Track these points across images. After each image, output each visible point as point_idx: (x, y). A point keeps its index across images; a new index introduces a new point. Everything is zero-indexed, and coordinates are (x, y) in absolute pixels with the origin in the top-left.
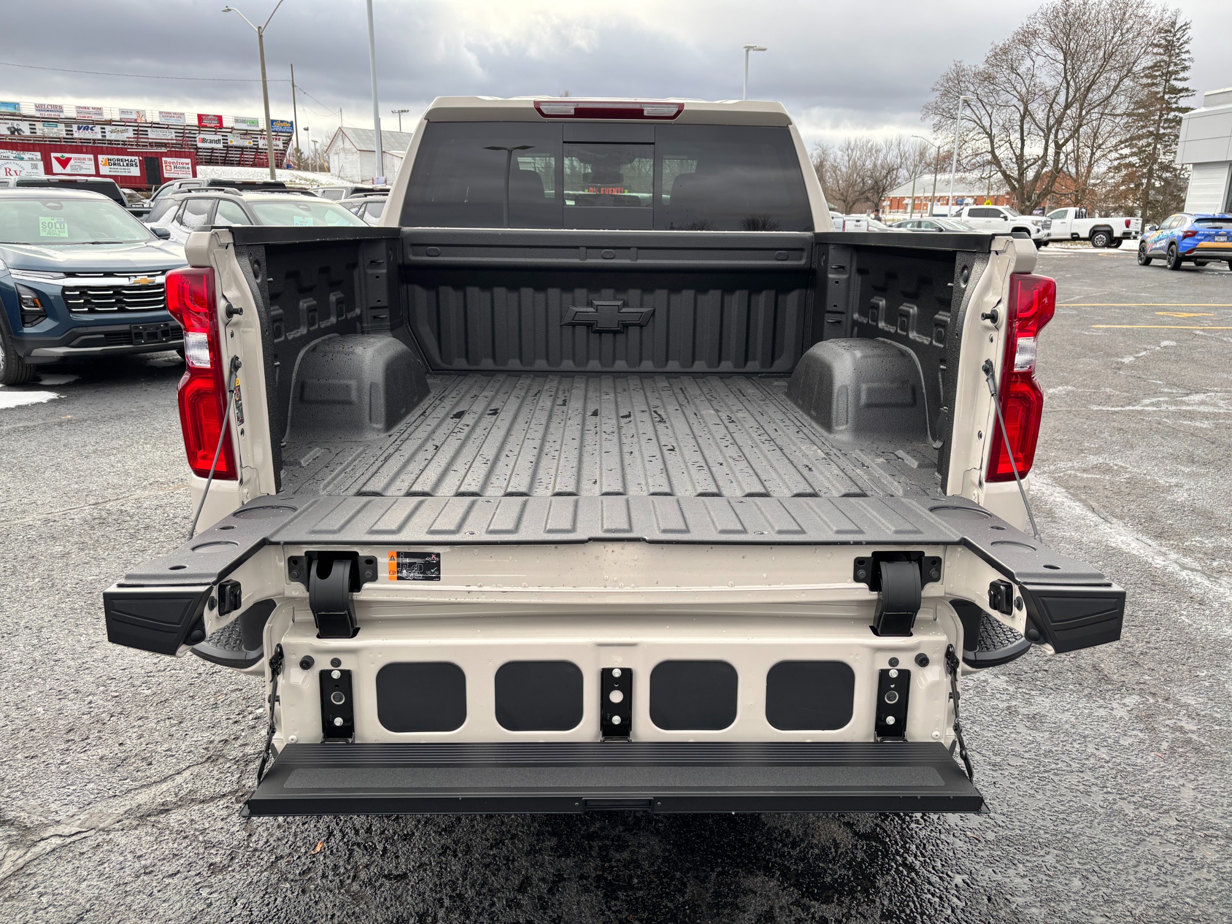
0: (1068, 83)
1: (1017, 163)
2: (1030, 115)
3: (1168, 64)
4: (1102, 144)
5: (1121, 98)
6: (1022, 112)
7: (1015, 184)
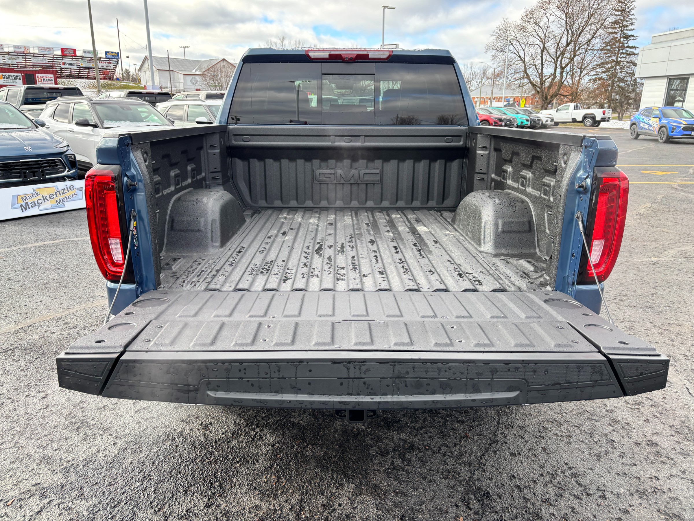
0: (568, 31)
1: (539, 77)
2: (546, 50)
3: (623, 21)
4: (587, 67)
5: (597, 41)
6: (542, 48)
7: (539, 89)
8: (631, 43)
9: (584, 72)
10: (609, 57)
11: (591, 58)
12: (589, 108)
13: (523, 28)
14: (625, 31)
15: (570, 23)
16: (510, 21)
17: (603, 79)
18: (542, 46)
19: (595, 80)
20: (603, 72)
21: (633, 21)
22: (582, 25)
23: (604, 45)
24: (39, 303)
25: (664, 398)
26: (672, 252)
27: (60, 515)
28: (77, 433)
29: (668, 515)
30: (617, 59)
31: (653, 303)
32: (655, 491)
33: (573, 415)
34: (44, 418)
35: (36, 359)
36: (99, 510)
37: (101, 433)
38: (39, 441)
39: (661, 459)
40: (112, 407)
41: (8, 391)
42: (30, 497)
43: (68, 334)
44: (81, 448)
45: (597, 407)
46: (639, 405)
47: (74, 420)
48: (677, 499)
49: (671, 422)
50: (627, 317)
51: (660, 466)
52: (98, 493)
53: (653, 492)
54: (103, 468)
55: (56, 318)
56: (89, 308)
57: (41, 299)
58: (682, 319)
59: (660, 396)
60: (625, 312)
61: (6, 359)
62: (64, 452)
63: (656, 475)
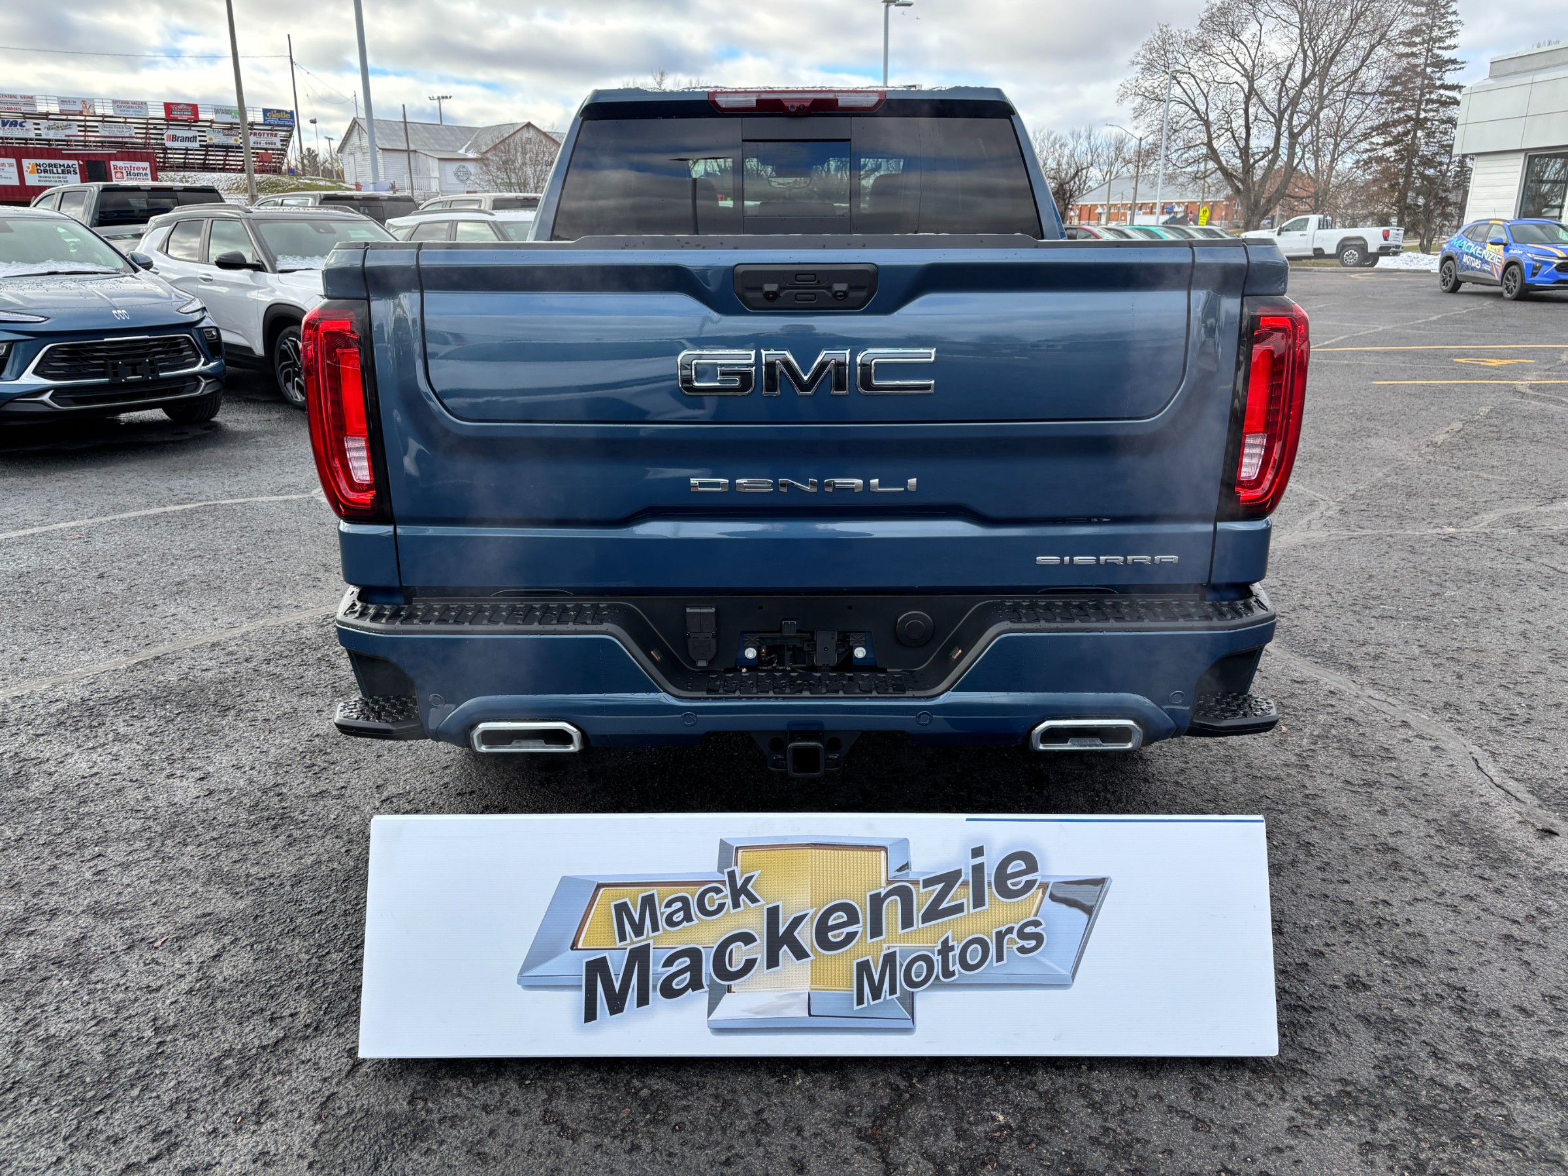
0: (1305, 52)
1: (1241, 157)
2: (1257, 94)
3: (1431, 28)
4: (1349, 132)
5: (1373, 72)
6: (1246, 91)
7: (1240, 185)
8: (1450, 78)
9: (1344, 145)
10: (1400, 109)
11: (1357, 112)
12: (1354, 225)
13: (1204, 46)
14: (1436, 51)
15: (1311, 33)
16: (1174, 30)
17: (1388, 159)
18: (1246, 86)
19: (1368, 162)
20: (1386, 144)
21: (1455, 28)
22: (1338, 37)
23: (1387, 83)
24: (172, 618)
25: (1425, 775)
26: (1489, 517)
27: (255, 960)
28: (275, 835)
29: (1398, 959)
30: (1418, 114)
31: (1432, 612)
32: (1379, 923)
33: (1238, 803)
34: (207, 811)
35: (178, 714)
36: (328, 953)
37: (320, 834)
38: (202, 848)
39: (1400, 874)
40: (335, 792)
41: (130, 768)
42: (196, 934)
43: (236, 673)
44: (285, 857)
45: (1287, 790)
46: (1371, 786)
47: (266, 814)
48: (1420, 935)
49: (1431, 814)
50: (1374, 636)
51: (1396, 884)
52: (323, 926)
53: (1375, 925)
54: (329, 888)
55: (209, 645)
56: (274, 626)
57: (173, 611)
58: (1487, 639)
59: (1416, 771)
60: (1372, 629)
61: (116, 715)
62: (252, 865)
63: (1386, 898)
